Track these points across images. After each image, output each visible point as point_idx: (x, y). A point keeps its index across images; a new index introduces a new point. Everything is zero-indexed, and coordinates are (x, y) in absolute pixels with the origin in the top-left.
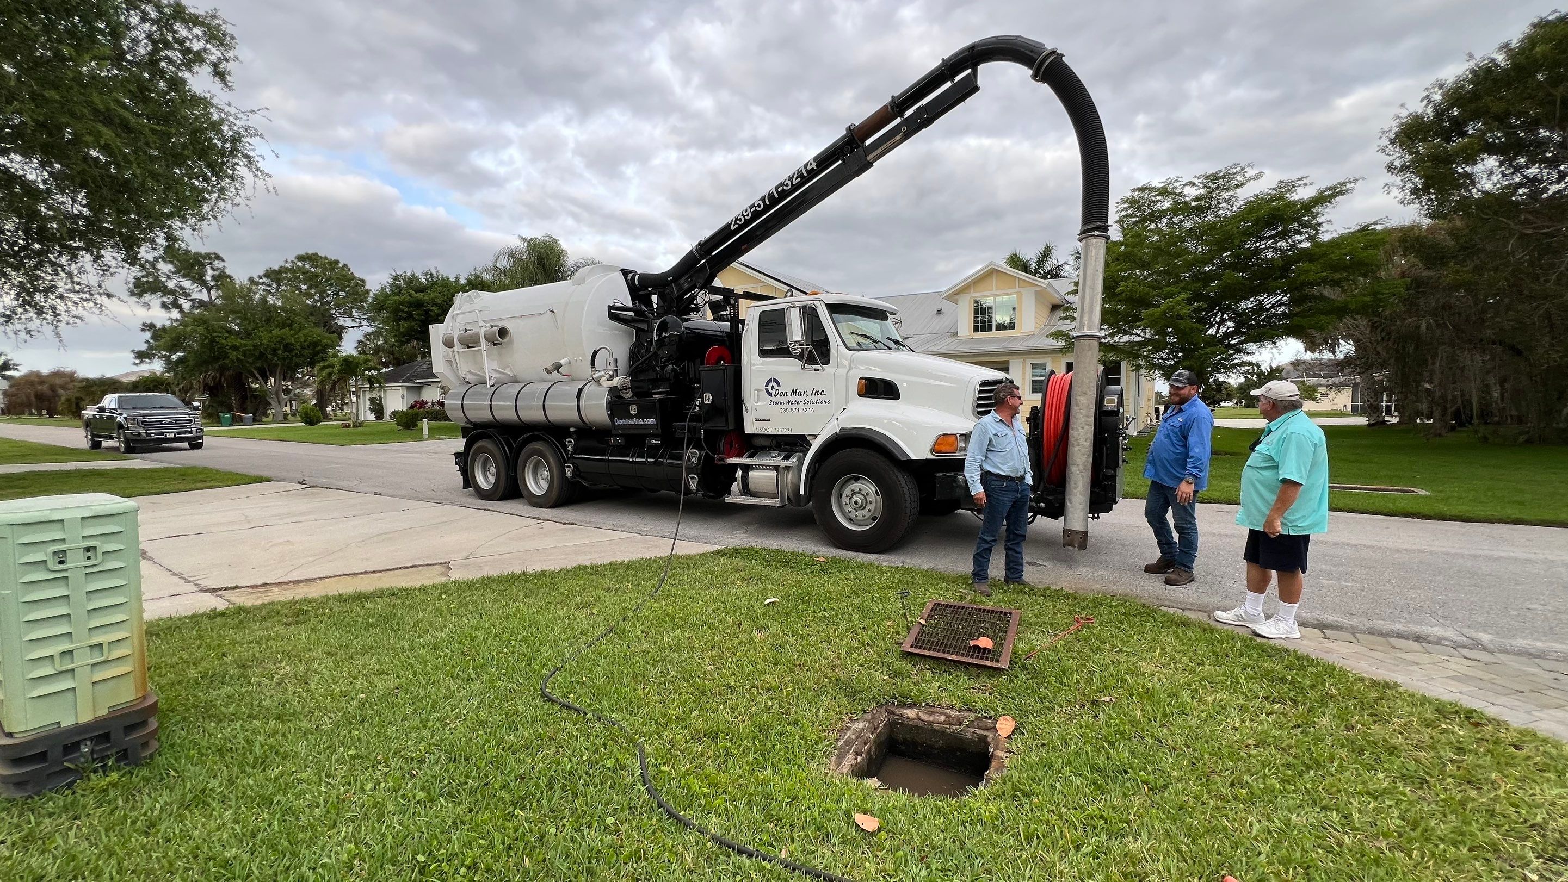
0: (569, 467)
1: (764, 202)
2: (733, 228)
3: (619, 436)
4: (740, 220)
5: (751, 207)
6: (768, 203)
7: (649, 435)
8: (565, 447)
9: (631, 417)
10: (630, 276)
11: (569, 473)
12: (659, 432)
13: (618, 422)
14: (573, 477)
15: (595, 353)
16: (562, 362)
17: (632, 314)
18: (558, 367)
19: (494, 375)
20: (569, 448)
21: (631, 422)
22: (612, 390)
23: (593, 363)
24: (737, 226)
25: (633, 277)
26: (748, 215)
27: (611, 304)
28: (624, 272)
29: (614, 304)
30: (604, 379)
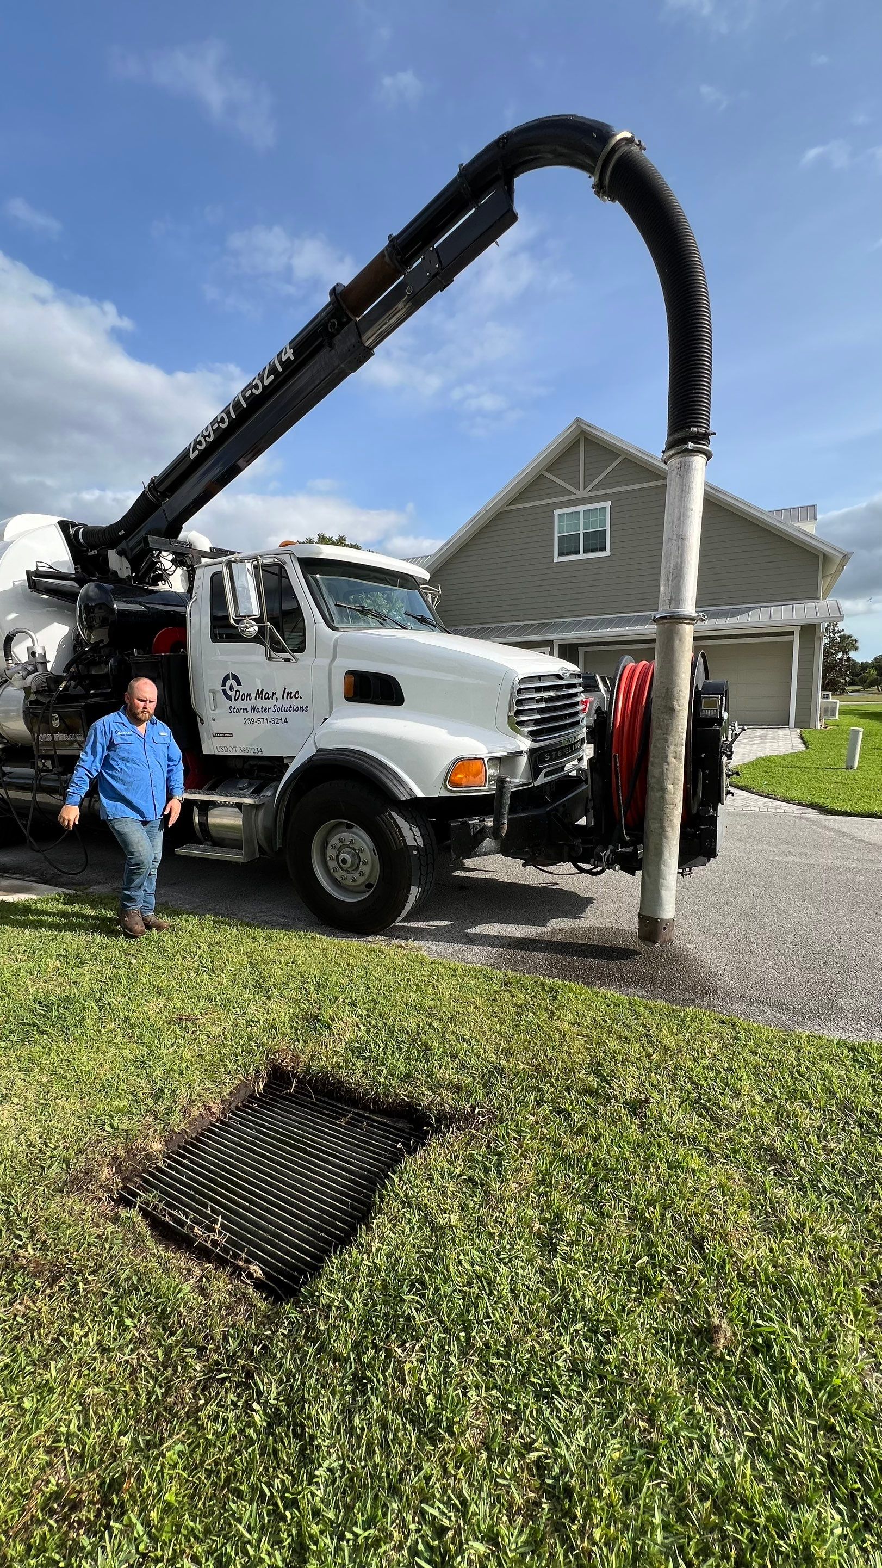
1: (228, 414)
2: (192, 456)
3: (45, 757)
4: (200, 443)
5: (212, 423)
6: (234, 416)
9: (55, 731)
10: (72, 531)
13: (42, 738)
15: (9, 639)
17: (73, 584)
21: (55, 738)
23: (8, 653)
24: (197, 452)
25: (77, 532)
26: (209, 436)
27: (33, 569)
28: (64, 526)
29: (40, 569)
30: (17, 675)
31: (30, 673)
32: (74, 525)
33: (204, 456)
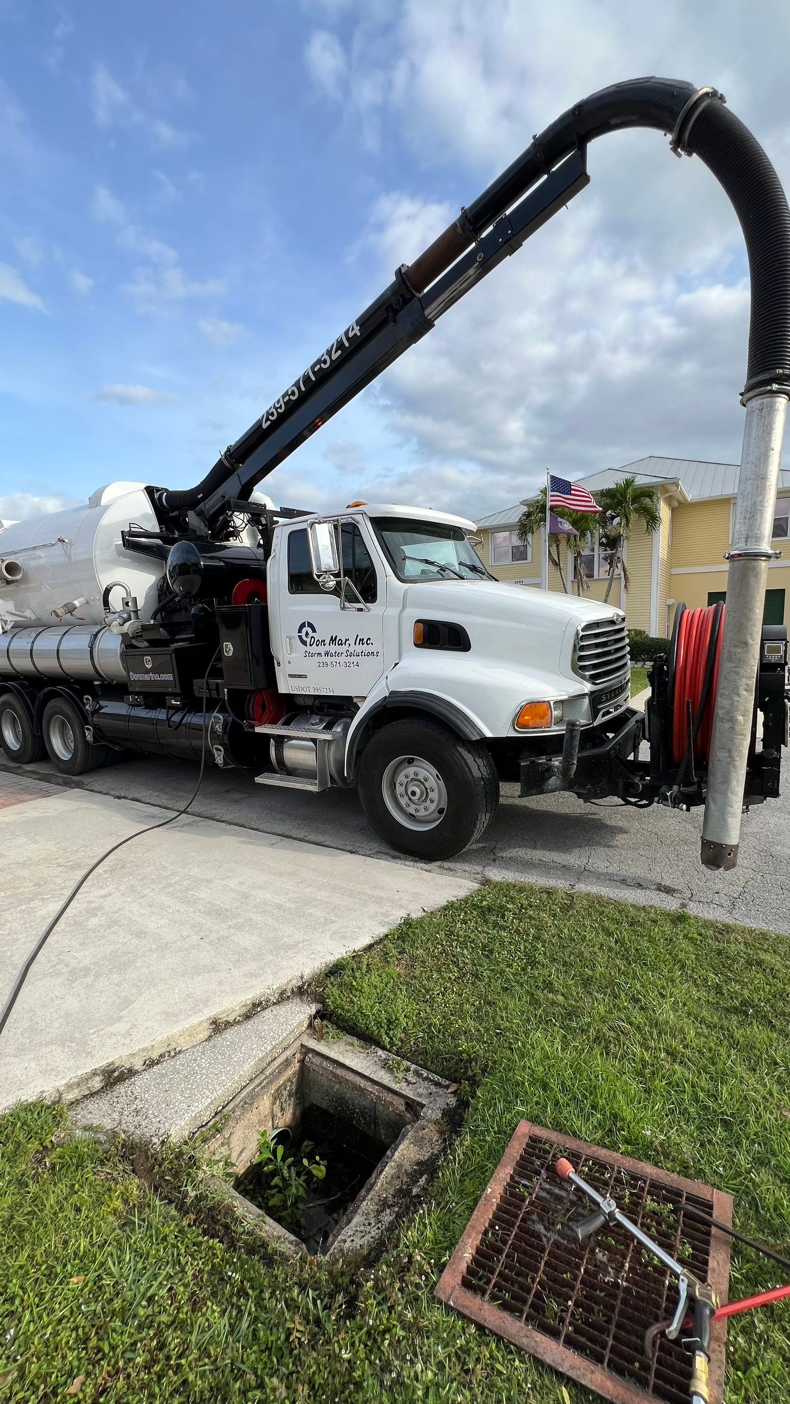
0: (88, 729)
1: (299, 388)
2: (265, 426)
3: (137, 693)
4: (272, 414)
5: (284, 397)
6: (303, 389)
7: (168, 694)
8: (84, 705)
9: (147, 672)
10: (156, 496)
11: (89, 737)
12: (178, 690)
13: (134, 677)
14: (96, 741)
15: (107, 591)
16: (77, 603)
17: (159, 542)
18: (71, 609)
19: (9, 618)
20: (87, 707)
21: (147, 677)
22: (124, 636)
23: (106, 603)
24: (269, 422)
25: (161, 496)
26: (280, 407)
27: (127, 529)
28: (150, 491)
29: (133, 529)
30: (115, 623)
31: (125, 621)
32: (158, 490)
33: (275, 425)
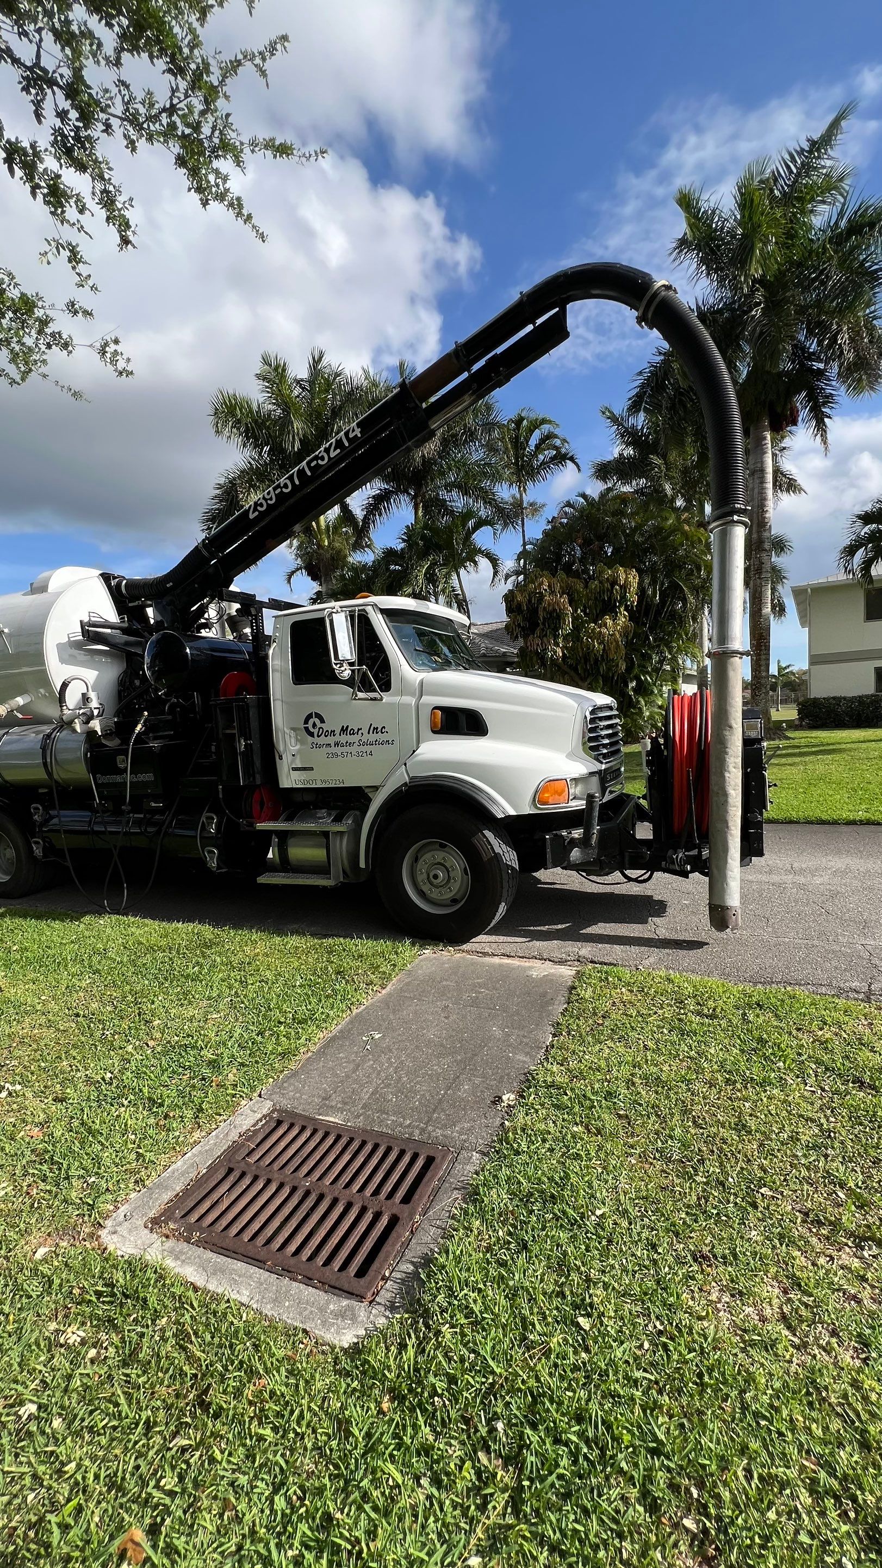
0: (37, 843)
1: (292, 482)
2: (252, 516)
4: (261, 505)
6: (297, 482)
7: (146, 796)
8: (31, 814)
9: (119, 772)
10: (114, 584)
11: (38, 851)
12: (160, 791)
14: (45, 856)
15: (63, 688)
16: (19, 700)
17: (119, 633)
20: (35, 817)
21: (119, 779)
22: (91, 737)
23: (63, 699)
24: (257, 513)
25: (120, 584)
26: (271, 499)
27: (86, 620)
28: (106, 578)
29: (93, 619)
30: (77, 721)
32: (116, 577)
33: (264, 516)
